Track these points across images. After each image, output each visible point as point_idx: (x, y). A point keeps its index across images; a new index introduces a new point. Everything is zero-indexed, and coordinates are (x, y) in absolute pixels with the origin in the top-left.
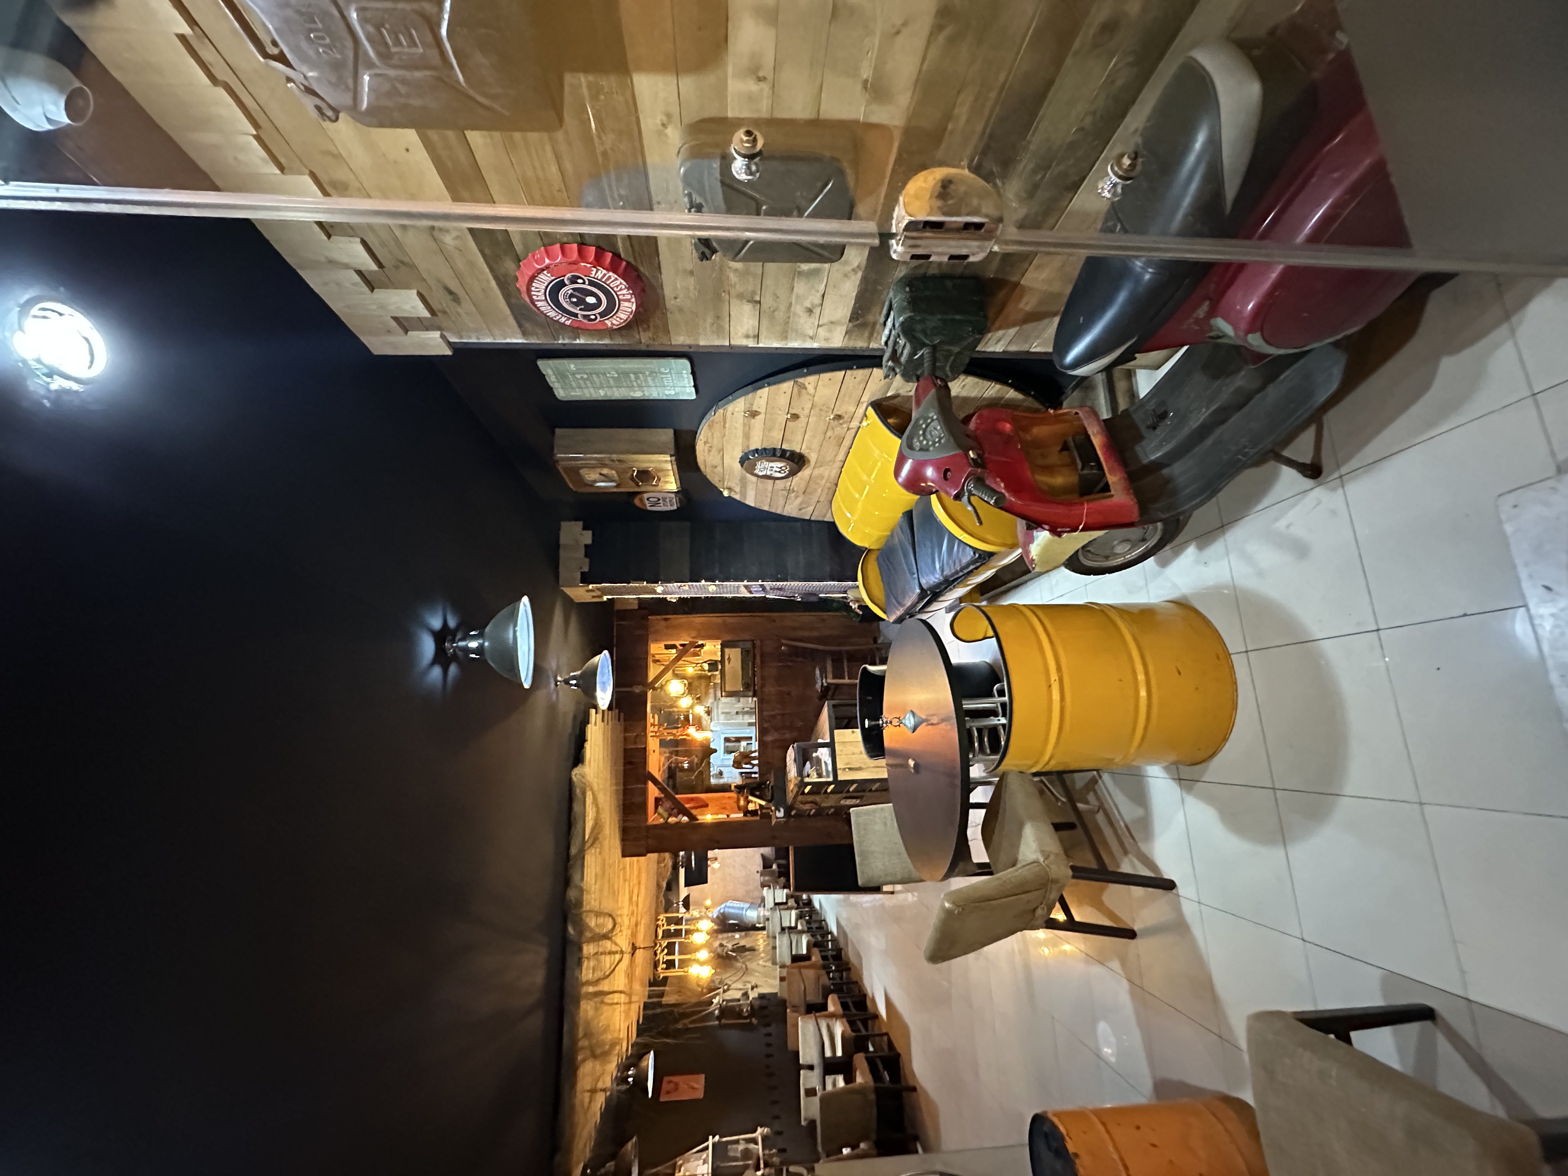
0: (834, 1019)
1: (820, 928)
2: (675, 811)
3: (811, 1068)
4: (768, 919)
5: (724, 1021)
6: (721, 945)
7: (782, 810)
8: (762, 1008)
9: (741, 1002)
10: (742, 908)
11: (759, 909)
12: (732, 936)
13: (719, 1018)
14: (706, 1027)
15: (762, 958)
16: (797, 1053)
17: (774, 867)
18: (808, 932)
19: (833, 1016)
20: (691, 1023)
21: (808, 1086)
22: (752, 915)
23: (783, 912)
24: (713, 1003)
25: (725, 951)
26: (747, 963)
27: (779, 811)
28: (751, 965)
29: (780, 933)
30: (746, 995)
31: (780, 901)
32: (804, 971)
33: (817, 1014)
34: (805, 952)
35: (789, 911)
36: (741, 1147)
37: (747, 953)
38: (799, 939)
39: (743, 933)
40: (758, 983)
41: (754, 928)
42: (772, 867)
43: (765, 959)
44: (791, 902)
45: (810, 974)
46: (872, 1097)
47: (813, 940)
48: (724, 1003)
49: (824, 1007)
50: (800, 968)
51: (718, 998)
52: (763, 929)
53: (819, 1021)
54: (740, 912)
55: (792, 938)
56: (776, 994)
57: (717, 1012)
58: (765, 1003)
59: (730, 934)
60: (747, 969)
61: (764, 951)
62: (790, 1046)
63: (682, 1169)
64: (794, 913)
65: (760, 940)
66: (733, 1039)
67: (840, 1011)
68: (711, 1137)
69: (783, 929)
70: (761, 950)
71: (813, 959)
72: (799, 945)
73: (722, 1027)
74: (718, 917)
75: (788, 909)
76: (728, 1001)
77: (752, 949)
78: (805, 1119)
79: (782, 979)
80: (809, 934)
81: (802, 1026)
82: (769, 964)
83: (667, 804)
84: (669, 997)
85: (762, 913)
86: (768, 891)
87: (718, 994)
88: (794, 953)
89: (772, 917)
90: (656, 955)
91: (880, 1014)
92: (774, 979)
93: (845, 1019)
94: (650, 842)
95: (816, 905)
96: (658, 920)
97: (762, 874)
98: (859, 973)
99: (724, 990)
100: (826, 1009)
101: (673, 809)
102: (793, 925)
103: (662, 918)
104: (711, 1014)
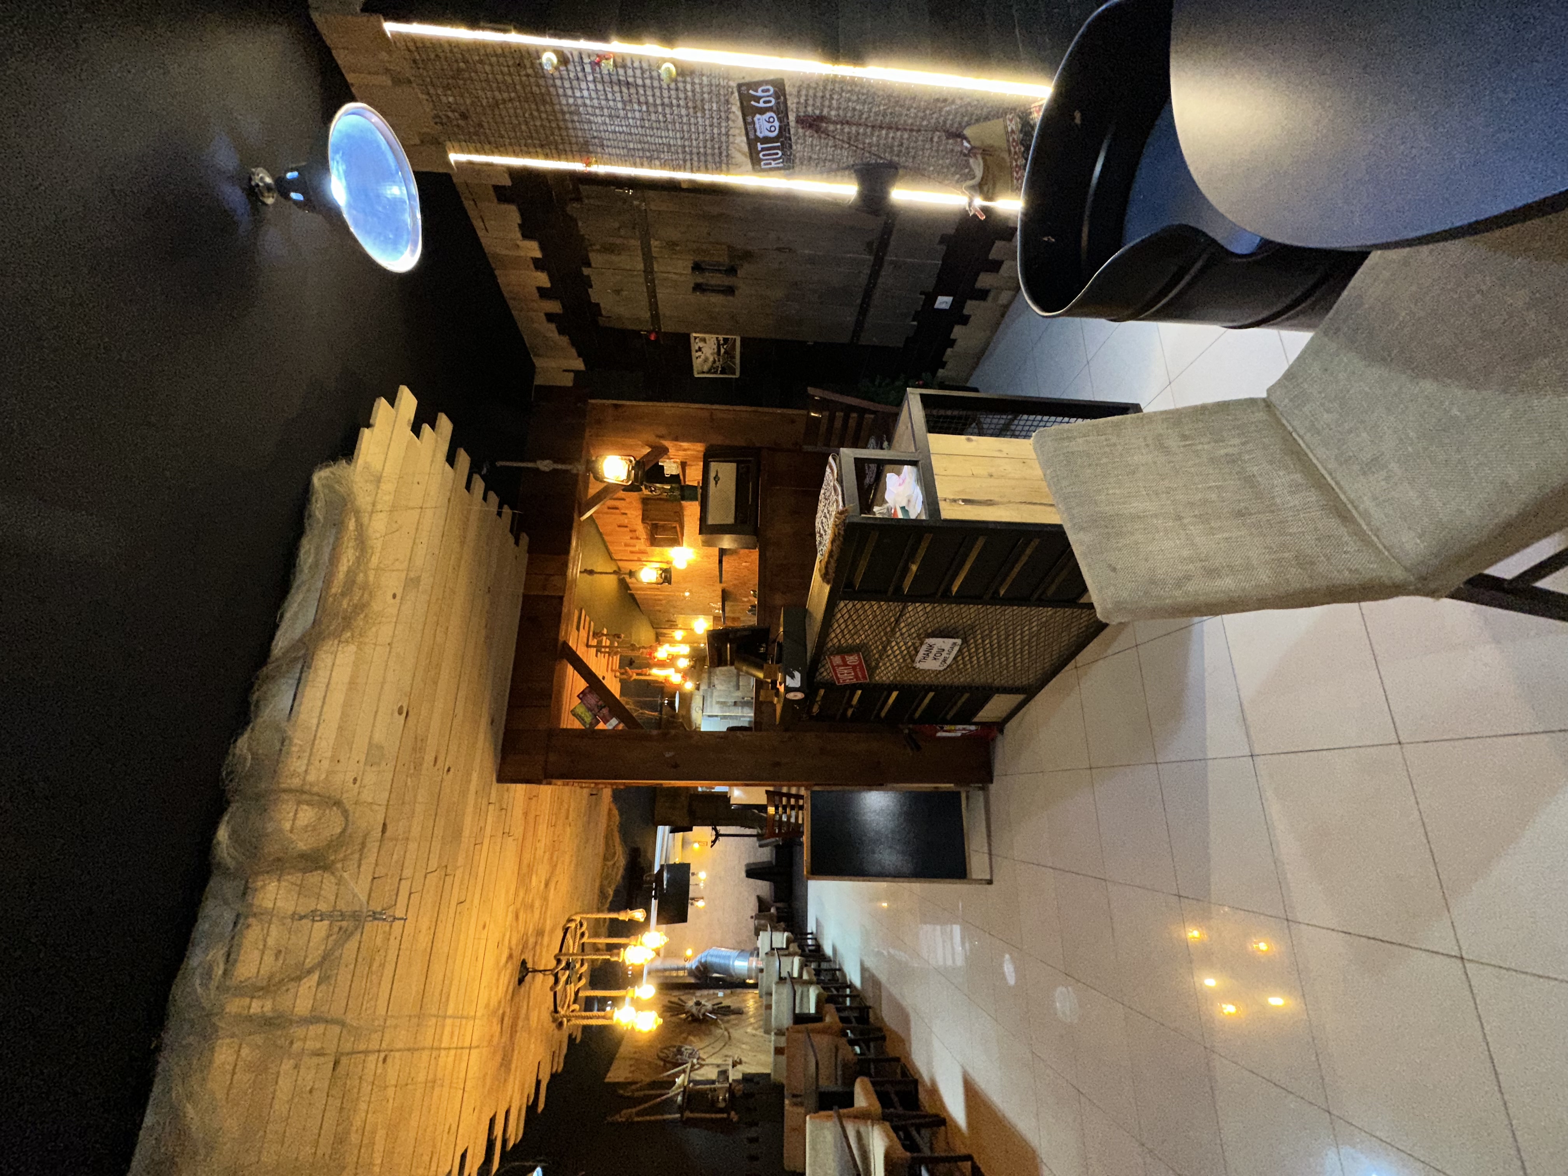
0: (869, 1122)
1: (834, 979)
2: (605, 711)
4: (761, 971)
5: (688, 1114)
6: (698, 1004)
7: (798, 675)
8: (747, 1096)
9: (717, 1085)
10: (729, 957)
11: (751, 959)
12: (714, 994)
13: (681, 1109)
14: (662, 1122)
15: (751, 1024)
17: (773, 910)
18: (818, 983)
19: (864, 1116)
20: (638, 1114)
22: (741, 965)
23: (783, 959)
24: (675, 1082)
25: (703, 1011)
26: (731, 1030)
27: (793, 677)
28: (736, 1033)
29: (777, 983)
30: (724, 1073)
31: (779, 946)
32: (817, 1039)
33: (842, 1111)
34: (812, 1010)
35: (791, 958)
37: (733, 1017)
38: (805, 994)
39: (728, 991)
40: (744, 1059)
41: (744, 985)
42: (770, 910)
43: (756, 1026)
44: (794, 947)
45: (823, 1042)
47: (826, 994)
48: (691, 1085)
49: (847, 1100)
50: (808, 1032)
51: (682, 1076)
52: (755, 986)
53: (844, 1123)
54: (727, 962)
55: (796, 987)
56: (769, 1075)
57: (680, 1098)
58: (751, 1088)
59: (711, 991)
60: (730, 1037)
61: (754, 1016)
62: (789, 1164)
64: (797, 960)
65: (750, 1001)
67: (876, 1106)
69: (782, 980)
70: (751, 1013)
71: (828, 1019)
72: (805, 1000)
73: (687, 1123)
74: (697, 968)
75: (789, 955)
76: (696, 1082)
77: (739, 1012)
79: (779, 1051)
80: (819, 986)
81: (812, 1132)
82: (760, 1032)
83: (592, 700)
84: (617, 1074)
85: (754, 963)
86: (764, 937)
87: (684, 1071)
88: (797, 1011)
89: (767, 966)
90: (557, 981)
91: (949, 1116)
92: (767, 1052)
93: (887, 1124)
94: (552, 757)
95: (828, 951)
96: (570, 920)
97: (757, 917)
98: (903, 1042)
99: (693, 1065)
100: (852, 1104)
101: (601, 708)
102: (796, 975)
103: (578, 918)
104: (672, 1100)
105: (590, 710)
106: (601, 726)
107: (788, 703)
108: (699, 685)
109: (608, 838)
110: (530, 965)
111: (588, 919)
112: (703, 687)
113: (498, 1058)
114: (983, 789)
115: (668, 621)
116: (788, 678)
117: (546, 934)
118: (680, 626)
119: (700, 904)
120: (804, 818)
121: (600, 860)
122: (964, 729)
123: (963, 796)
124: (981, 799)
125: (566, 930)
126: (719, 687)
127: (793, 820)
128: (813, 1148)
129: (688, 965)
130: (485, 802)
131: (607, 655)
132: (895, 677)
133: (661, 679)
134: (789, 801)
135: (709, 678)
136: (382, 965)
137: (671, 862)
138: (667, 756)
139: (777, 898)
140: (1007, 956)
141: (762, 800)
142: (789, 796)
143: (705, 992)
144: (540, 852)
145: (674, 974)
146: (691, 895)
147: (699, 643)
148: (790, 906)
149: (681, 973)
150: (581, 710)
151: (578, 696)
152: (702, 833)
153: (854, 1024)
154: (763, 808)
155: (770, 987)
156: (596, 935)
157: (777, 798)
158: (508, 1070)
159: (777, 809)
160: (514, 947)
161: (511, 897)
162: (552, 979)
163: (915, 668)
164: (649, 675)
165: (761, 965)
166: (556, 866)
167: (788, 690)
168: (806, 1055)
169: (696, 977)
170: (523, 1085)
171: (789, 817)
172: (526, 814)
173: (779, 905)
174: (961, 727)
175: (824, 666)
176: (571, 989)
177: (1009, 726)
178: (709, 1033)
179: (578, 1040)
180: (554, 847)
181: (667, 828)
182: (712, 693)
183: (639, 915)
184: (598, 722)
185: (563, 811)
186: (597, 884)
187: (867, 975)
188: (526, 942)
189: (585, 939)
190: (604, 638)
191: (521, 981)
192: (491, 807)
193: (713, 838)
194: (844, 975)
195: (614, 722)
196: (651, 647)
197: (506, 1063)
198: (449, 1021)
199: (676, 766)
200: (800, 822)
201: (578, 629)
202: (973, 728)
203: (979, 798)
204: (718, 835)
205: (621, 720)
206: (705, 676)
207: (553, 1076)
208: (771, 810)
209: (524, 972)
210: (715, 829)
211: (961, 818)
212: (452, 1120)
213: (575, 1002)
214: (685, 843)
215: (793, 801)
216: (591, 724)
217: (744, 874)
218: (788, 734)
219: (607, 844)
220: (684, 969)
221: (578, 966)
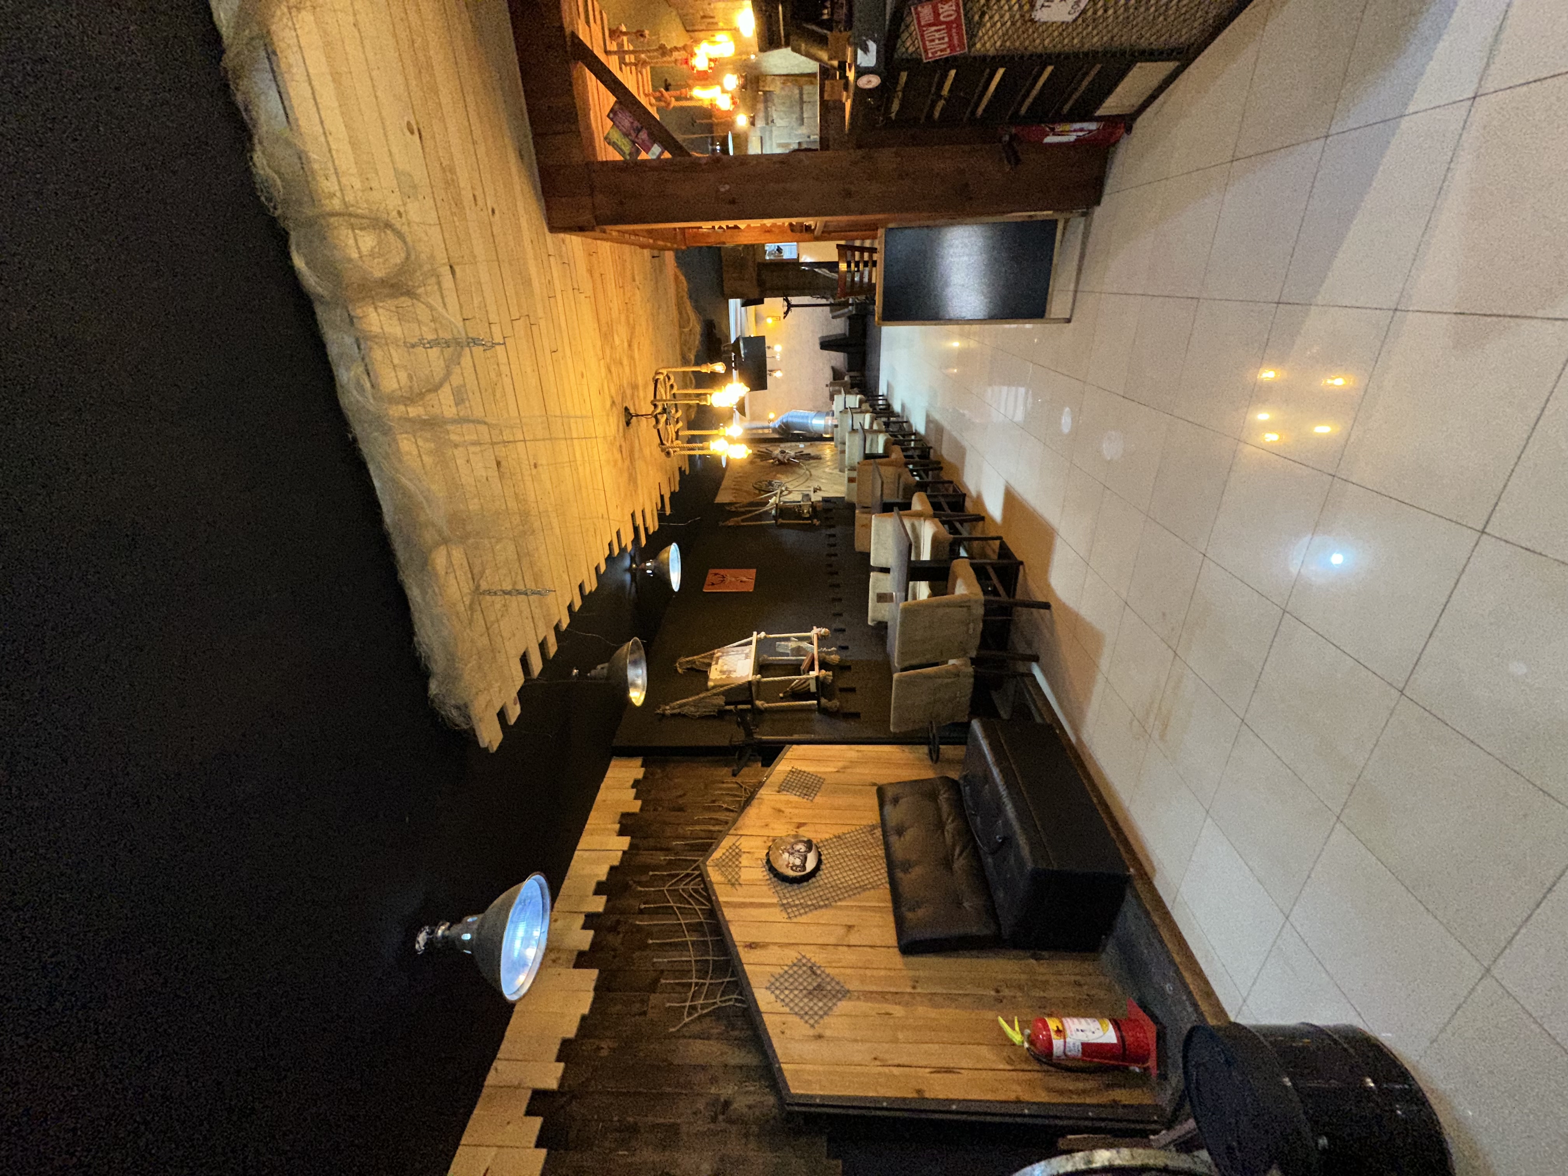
0: (923, 518)
1: (901, 429)
2: (643, 135)
3: (886, 570)
4: (836, 426)
5: (780, 521)
6: (783, 452)
7: (872, 46)
8: (827, 510)
9: (802, 504)
10: (807, 417)
11: (827, 418)
12: (796, 445)
13: (775, 518)
14: (761, 525)
15: (828, 465)
16: (868, 555)
17: (846, 378)
18: (886, 432)
19: (919, 515)
20: (743, 521)
21: (878, 591)
22: (818, 423)
23: (856, 416)
24: (768, 502)
25: (787, 457)
26: (811, 470)
27: (866, 50)
28: (816, 472)
30: (807, 497)
31: (852, 406)
32: (883, 469)
33: (901, 512)
34: (881, 450)
35: (863, 414)
36: (792, 645)
37: (813, 461)
38: (875, 440)
39: (808, 443)
40: (823, 488)
41: (821, 439)
42: (843, 379)
43: (832, 466)
44: (866, 406)
45: (888, 470)
46: (981, 611)
47: (893, 439)
48: (781, 504)
49: (906, 506)
50: (876, 465)
51: (774, 498)
52: (831, 439)
53: (903, 519)
54: (805, 421)
55: (867, 436)
56: (843, 497)
57: (773, 512)
58: (831, 506)
59: (793, 444)
60: (811, 474)
61: (831, 460)
62: (859, 546)
63: (720, 661)
64: (868, 417)
65: (827, 451)
66: (790, 537)
67: (929, 510)
68: (755, 633)
69: (853, 430)
70: (828, 458)
71: (894, 456)
72: (874, 444)
73: (780, 526)
74: (780, 427)
75: (861, 412)
76: (786, 502)
77: (818, 458)
78: (873, 620)
79: (851, 480)
80: (887, 434)
81: (876, 525)
82: (837, 471)
83: (626, 121)
84: (723, 497)
85: (830, 421)
86: (839, 399)
87: (775, 495)
88: (867, 452)
89: (841, 421)
90: (657, 421)
91: (989, 515)
92: (841, 484)
93: (937, 520)
94: (599, 198)
95: (897, 407)
96: (657, 373)
97: (832, 384)
98: (958, 470)
99: (782, 492)
100: (909, 508)
101: (638, 131)
102: (867, 427)
103: (665, 372)
104: (767, 513)
105: (626, 135)
106: (643, 156)
107: (860, 94)
108: (753, 117)
109: (680, 306)
110: (632, 411)
111: (675, 373)
112: (760, 123)
113: (626, 475)
114: (1084, 215)
115: (704, 17)
116: (859, 52)
117: (641, 388)
118: (721, 24)
119: (778, 374)
120: (877, 276)
121: (677, 328)
122: (1081, 130)
123: (1060, 226)
124: (1082, 226)
125: (656, 382)
126: (779, 122)
127: (866, 280)
128: (878, 534)
129: (771, 425)
130: (545, 257)
131: (633, 68)
132: (1004, 42)
133: (706, 104)
134: (862, 256)
135: (766, 108)
136: (504, 395)
137: (747, 335)
138: (722, 190)
139: (850, 368)
140: (1067, 409)
141: (833, 256)
142: (862, 250)
143: (789, 444)
144: (615, 314)
145: (760, 431)
146: (769, 367)
147: (748, 54)
148: (863, 375)
149: (766, 431)
150: (616, 136)
151: (608, 116)
152: (774, 305)
153: (917, 459)
154: (832, 266)
155: (843, 438)
156: (685, 387)
157: (849, 253)
158: (635, 482)
159: (849, 266)
160: (614, 395)
161: (600, 353)
162: (653, 421)
163: (1032, 21)
164: (691, 98)
165: (836, 422)
166: (634, 328)
167: (861, 72)
168: (874, 478)
169: (779, 433)
170: (650, 494)
171: (862, 278)
172: (590, 272)
173: (853, 374)
174: (1077, 126)
175: (907, 26)
176: (672, 429)
177: (1141, 122)
178: (794, 473)
179: (687, 472)
180: (628, 306)
181: (739, 301)
182: (771, 131)
183: (719, 367)
184: (638, 152)
185: (628, 273)
186: (678, 351)
187: (932, 426)
188: (624, 392)
189: (675, 391)
190: (625, 38)
191: (628, 423)
192: (552, 258)
193: (786, 309)
194: (910, 426)
195: (656, 149)
196: (684, 48)
197: (632, 479)
198: (576, 442)
199: (733, 202)
200: (873, 281)
201: (588, 22)
202: (1093, 126)
203: (1078, 224)
204: (790, 306)
205: (665, 148)
206: (761, 106)
207: (673, 494)
208: (843, 267)
209: (629, 417)
210: (787, 300)
211: (1052, 250)
212: (602, 510)
213: (677, 439)
214: (758, 319)
215: (866, 255)
216: (630, 154)
217: (818, 347)
218: (860, 152)
219: (680, 313)
220: (768, 428)
221: (673, 411)
